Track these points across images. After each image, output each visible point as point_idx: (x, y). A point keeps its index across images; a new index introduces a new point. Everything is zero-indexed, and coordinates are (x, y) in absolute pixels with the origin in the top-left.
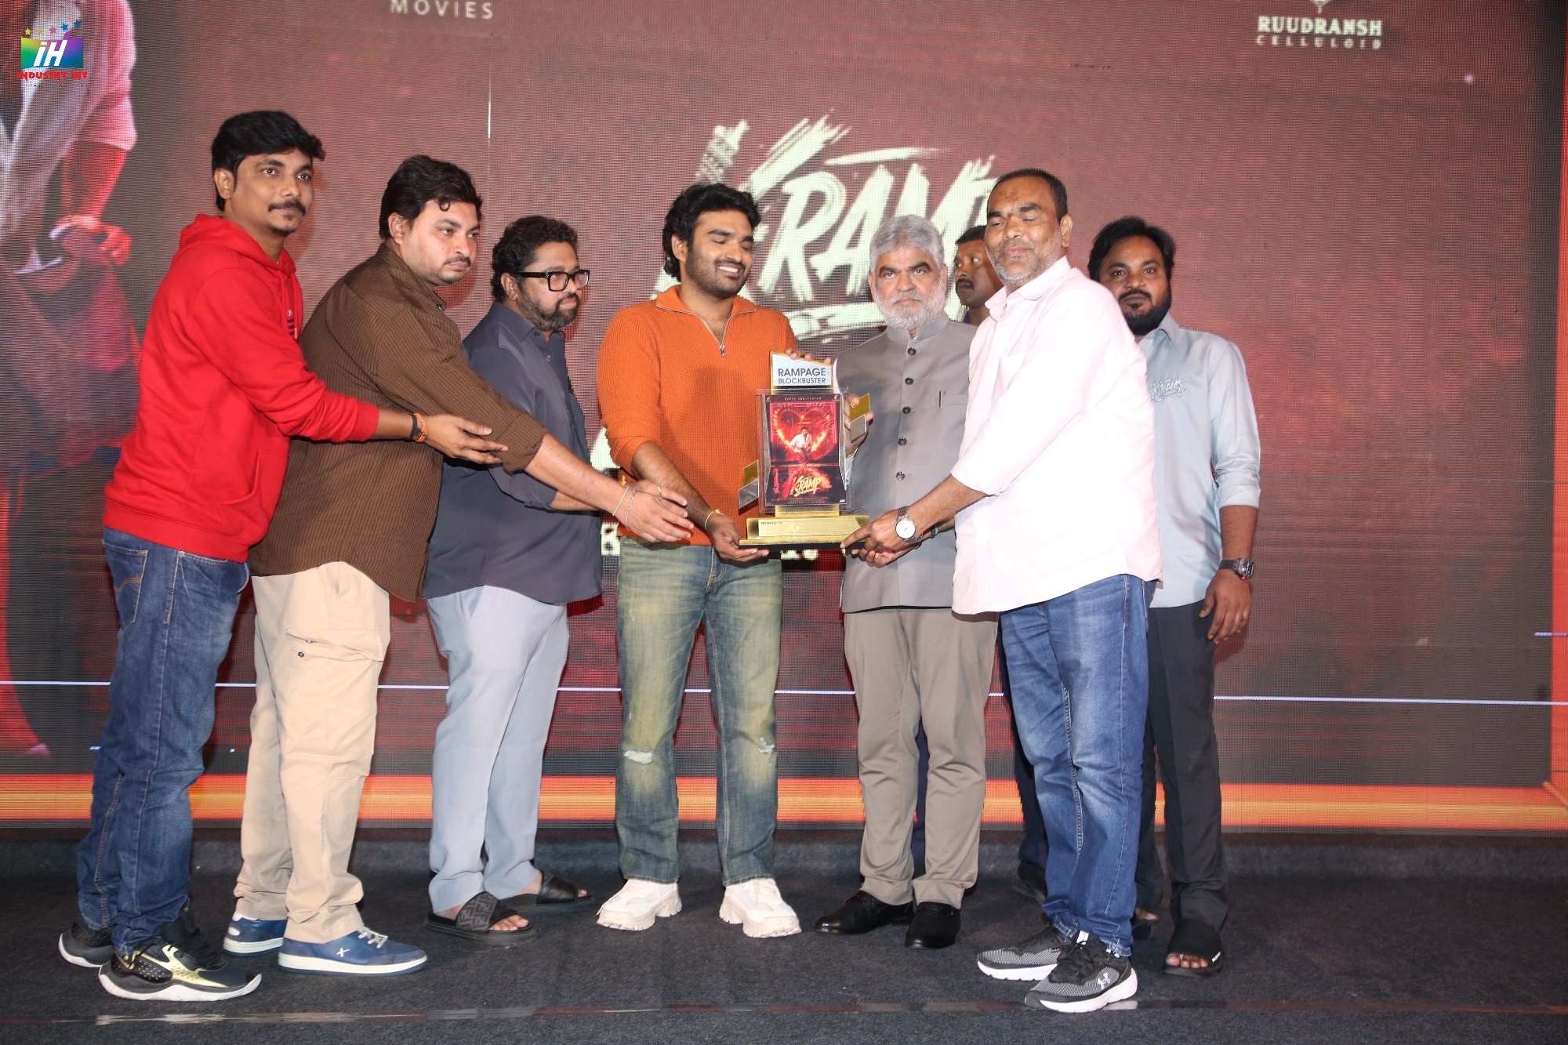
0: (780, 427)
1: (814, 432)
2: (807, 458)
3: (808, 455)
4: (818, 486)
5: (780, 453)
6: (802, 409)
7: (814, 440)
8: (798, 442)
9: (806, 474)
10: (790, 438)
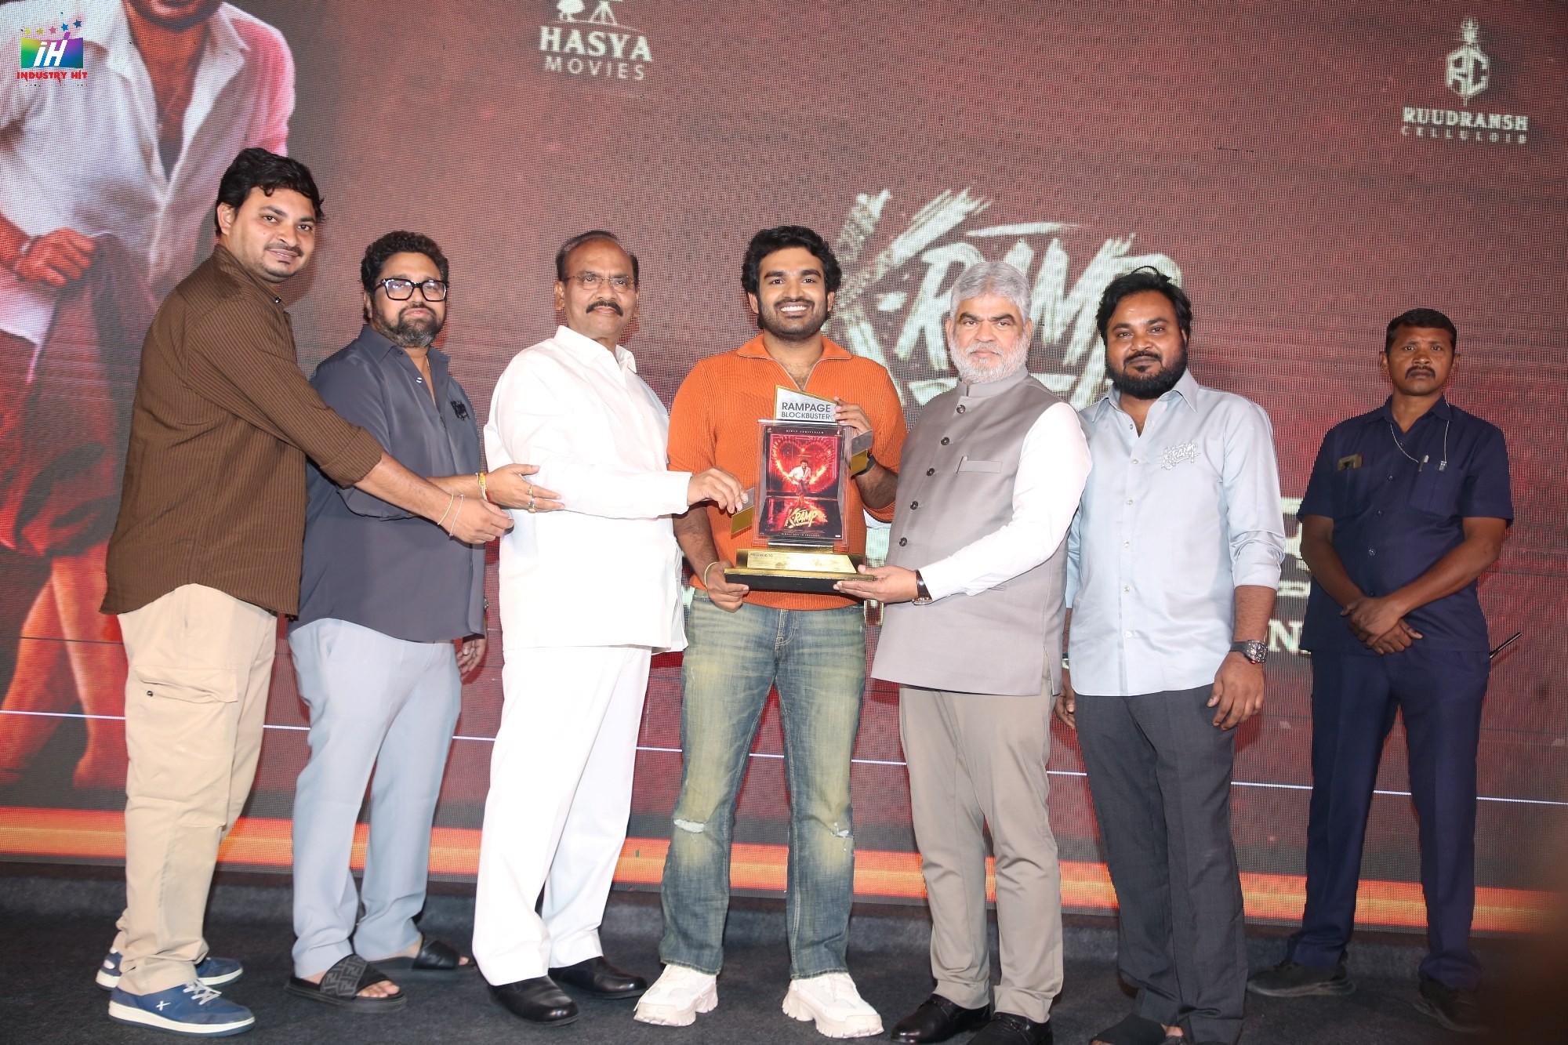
0: (778, 458)
1: (813, 465)
2: (804, 490)
3: (805, 487)
4: (814, 520)
5: (776, 484)
6: (803, 442)
7: (813, 473)
8: (797, 474)
9: (803, 507)
10: (789, 471)
